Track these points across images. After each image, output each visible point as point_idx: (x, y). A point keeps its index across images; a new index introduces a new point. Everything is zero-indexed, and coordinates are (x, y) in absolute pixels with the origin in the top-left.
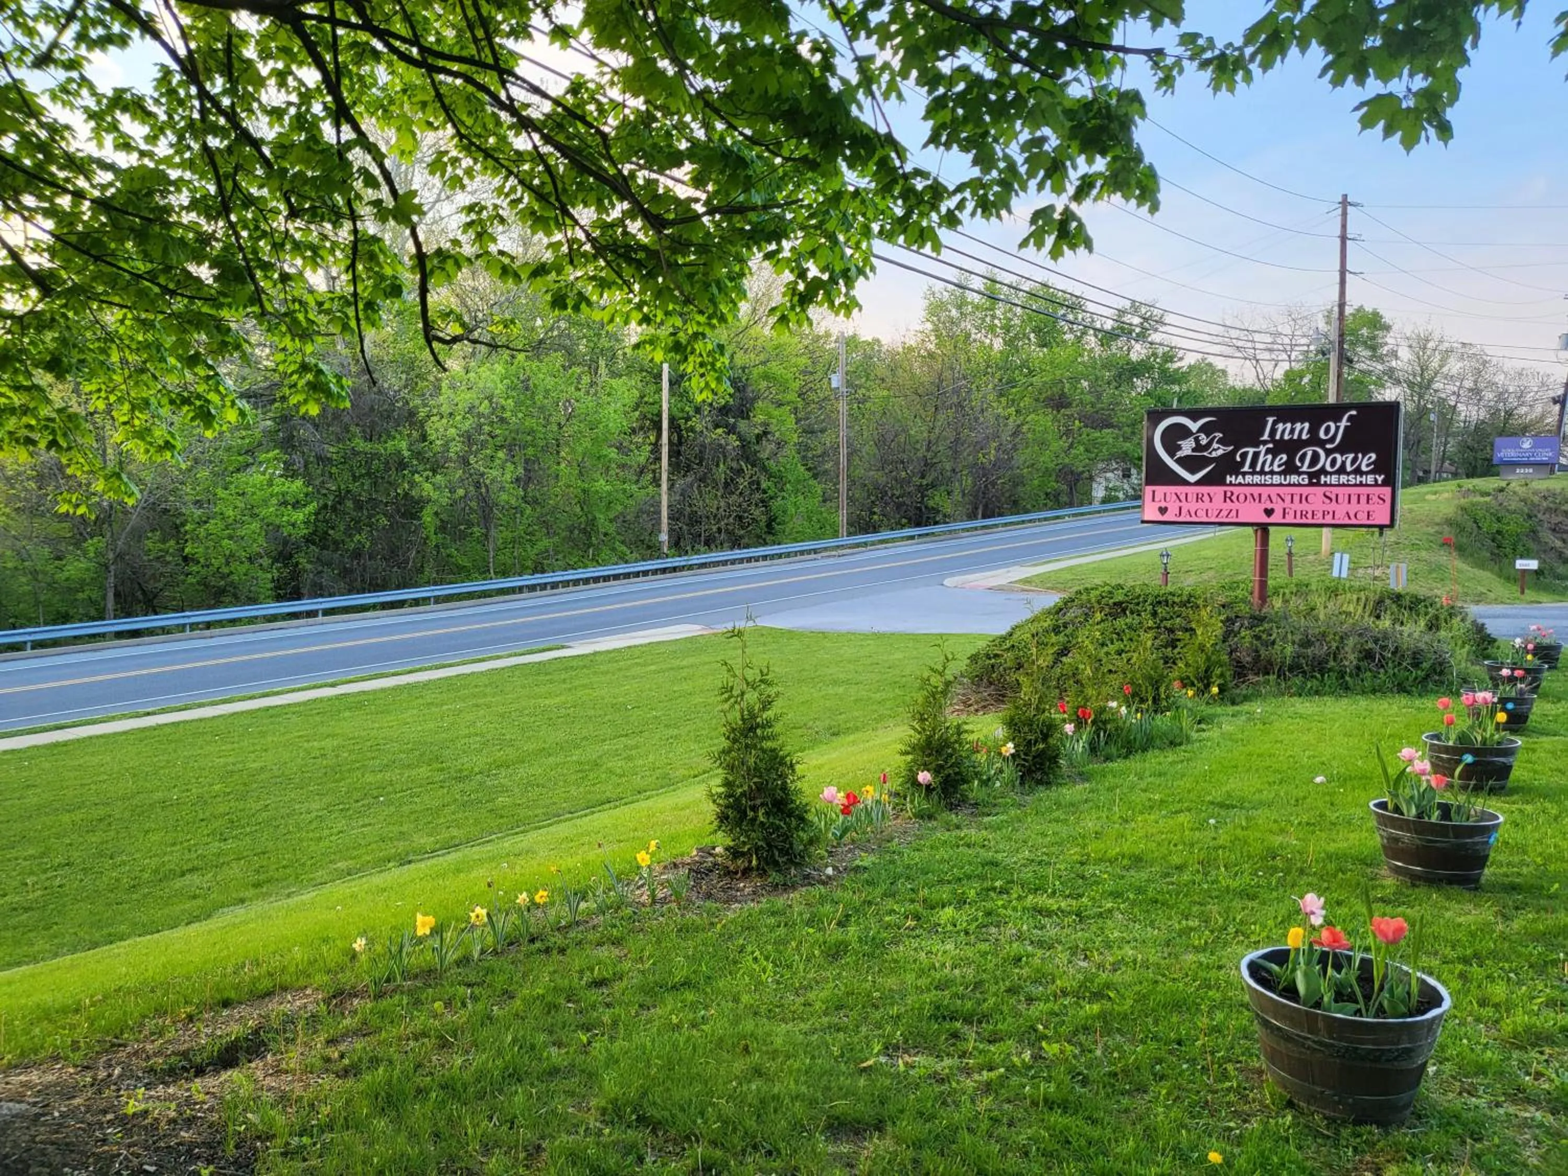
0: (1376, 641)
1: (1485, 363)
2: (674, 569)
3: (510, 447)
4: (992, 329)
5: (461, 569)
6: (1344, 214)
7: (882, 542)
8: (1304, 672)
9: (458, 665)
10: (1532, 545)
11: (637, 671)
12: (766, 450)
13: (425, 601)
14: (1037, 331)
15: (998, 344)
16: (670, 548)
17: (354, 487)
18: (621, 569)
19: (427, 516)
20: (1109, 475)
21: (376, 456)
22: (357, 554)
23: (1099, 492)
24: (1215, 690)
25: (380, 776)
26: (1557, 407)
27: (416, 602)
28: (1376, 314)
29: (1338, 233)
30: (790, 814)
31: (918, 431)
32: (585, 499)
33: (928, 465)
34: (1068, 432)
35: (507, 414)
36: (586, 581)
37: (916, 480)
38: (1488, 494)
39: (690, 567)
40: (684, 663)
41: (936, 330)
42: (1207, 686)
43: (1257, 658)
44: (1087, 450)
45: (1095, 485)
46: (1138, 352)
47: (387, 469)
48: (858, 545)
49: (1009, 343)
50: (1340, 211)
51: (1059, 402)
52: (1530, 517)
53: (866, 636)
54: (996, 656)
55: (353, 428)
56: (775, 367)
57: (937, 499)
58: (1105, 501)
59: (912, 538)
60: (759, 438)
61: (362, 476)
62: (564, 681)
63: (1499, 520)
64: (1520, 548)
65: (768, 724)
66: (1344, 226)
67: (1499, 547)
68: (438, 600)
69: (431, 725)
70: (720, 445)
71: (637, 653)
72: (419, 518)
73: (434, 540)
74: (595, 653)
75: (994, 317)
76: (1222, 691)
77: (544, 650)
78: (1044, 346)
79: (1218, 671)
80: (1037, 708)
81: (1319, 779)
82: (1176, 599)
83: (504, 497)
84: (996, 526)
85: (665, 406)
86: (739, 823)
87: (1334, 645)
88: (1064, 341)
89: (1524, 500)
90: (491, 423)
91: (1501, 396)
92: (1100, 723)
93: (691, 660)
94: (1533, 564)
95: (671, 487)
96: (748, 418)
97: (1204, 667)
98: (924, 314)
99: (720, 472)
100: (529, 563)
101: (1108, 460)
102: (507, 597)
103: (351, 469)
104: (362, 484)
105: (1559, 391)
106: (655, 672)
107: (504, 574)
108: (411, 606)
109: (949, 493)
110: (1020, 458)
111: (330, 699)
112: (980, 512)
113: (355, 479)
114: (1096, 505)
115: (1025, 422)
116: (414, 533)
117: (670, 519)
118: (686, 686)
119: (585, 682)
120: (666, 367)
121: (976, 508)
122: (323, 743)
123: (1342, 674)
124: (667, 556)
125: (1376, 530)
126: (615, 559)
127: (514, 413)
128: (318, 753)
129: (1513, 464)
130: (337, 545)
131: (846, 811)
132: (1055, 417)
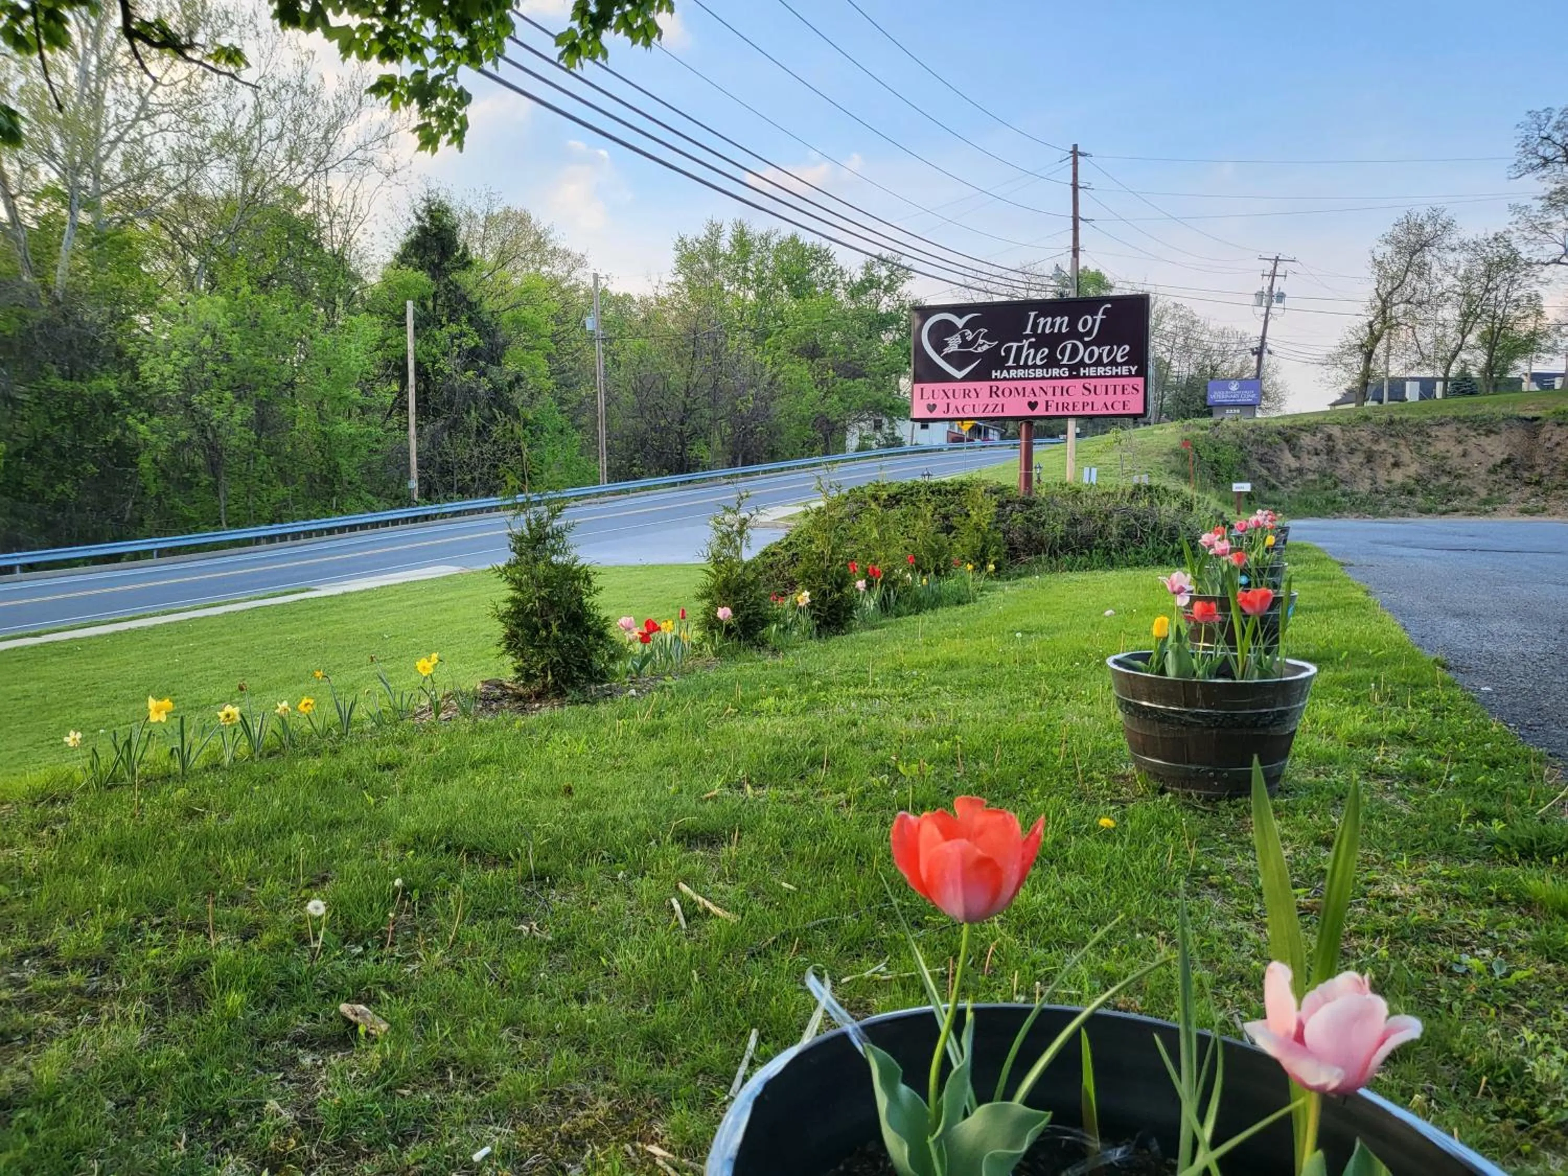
0: (1137, 519)
1: (1194, 322)
2: (426, 518)
3: (240, 389)
4: (744, 280)
5: (187, 520)
6: (1075, 163)
7: (643, 489)
8: (1073, 551)
9: (189, 610)
10: (1243, 473)
11: (393, 606)
12: (518, 397)
13: (147, 554)
14: (789, 282)
15: (751, 295)
16: (420, 495)
17: (53, 431)
18: (369, 518)
19: (144, 462)
20: (862, 424)
21: (81, 396)
22: (60, 506)
23: (853, 442)
24: (991, 567)
25: (99, 712)
26: (1256, 357)
27: (136, 556)
28: (1098, 273)
29: (1071, 181)
30: (588, 631)
31: (677, 378)
32: (326, 443)
33: (688, 412)
34: (823, 382)
35: (234, 351)
36: (330, 531)
37: (676, 426)
38: (1207, 428)
39: (444, 516)
40: (444, 597)
41: (688, 281)
42: (984, 565)
43: (1029, 539)
44: (841, 400)
45: (849, 435)
46: (886, 304)
47: (93, 410)
48: (619, 492)
49: (761, 296)
50: (1071, 161)
51: (812, 352)
52: (1241, 448)
53: (635, 568)
54: (774, 554)
55: (48, 366)
56: (527, 312)
57: (698, 450)
58: (859, 450)
59: (674, 484)
60: (511, 386)
61: (62, 419)
62: (312, 619)
63: (1216, 450)
64: (1234, 476)
65: (559, 534)
66: (1075, 175)
67: (1216, 475)
68: (161, 553)
69: (160, 663)
70: (470, 390)
71: (391, 592)
72: (135, 465)
73: (153, 490)
74: (345, 594)
75: (746, 269)
76: (998, 569)
77: (287, 594)
78: (797, 297)
79: (994, 549)
80: (831, 560)
81: (1108, 613)
82: (949, 488)
83: (235, 441)
84: (756, 473)
85: (410, 346)
86: (530, 642)
87: (1100, 524)
88: (816, 293)
89: (1236, 433)
90: (216, 362)
91: (1207, 353)
92: (889, 583)
93: (451, 595)
94: (1246, 487)
95: (419, 435)
96: (499, 364)
97: (980, 545)
98: (675, 265)
99: (473, 419)
100: (266, 514)
101: (860, 411)
102: (242, 549)
103: (48, 412)
104: (63, 429)
105: (1257, 344)
106: (411, 606)
107: (237, 525)
108: (129, 560)
109: (708, 444)
110: (779, 407)
111: (34, 647)
112: (740, 461)
113: (54, 422)
114: (850, 453)
115: (780, 372)
116: (130, 481)
117: (420, 466)
118: (446, 616)
119: (335, 618)
120: (410, 304)
121: (736, 458)
122: (26, 686)
123: (1107, 551)
124: (418, 504)
125: (1131, 420)
126: (362, 508)
127: (241, 349)
128: (20, 695)
129: (1223, 406)
130: (36, 497)
131: (645, 639)
132: (810, 368)
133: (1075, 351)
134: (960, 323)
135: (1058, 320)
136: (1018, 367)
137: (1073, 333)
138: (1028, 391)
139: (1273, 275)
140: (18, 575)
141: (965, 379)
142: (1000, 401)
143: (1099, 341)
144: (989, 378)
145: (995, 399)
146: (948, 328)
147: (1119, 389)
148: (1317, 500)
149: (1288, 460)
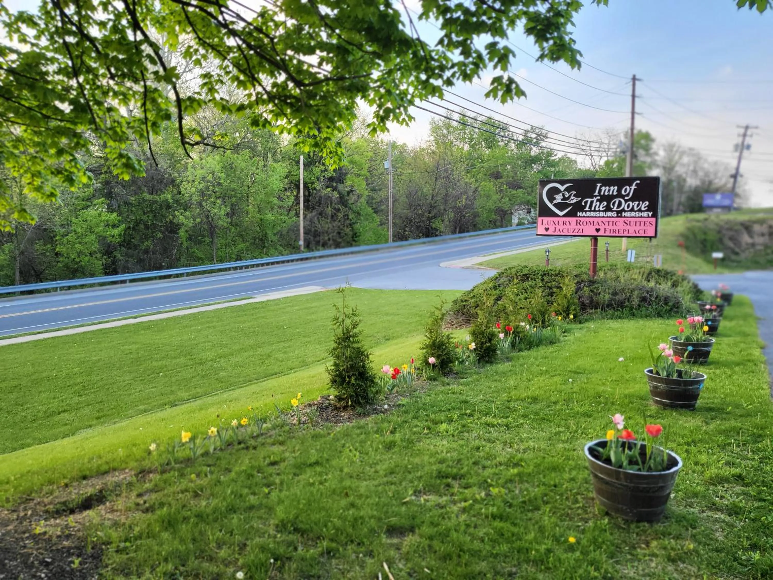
0: (648, 292)
1: (699, 158)
2: (307, 259)
3: (224, 197)
4: (463, 139)
5: (200, 259)
6: (634, 85)
7: (410, 245)
8: (614, 308)
9: (199, 307)
10: (720, 246)
11: (289, 309)
12: (352, 199)
13: (181, 275)
14: (486, 140)
15: (467, 147)
16: (305, 248)
17: (144, 218)
18: (281, 258)
19: (182, 232)
20: (520, 212)
21: (156, 202)
22: (146, 252)
23: (515, 220)
24: (572, 317)
25: (160, 363)
26: (733, 179)
27: (177, 276)
28: (648, 133)
30: (367, 379)
31: (427, 190)
32: (262, 224)
33: (432, 207)
34: (501, 191)
35: (222, 181)
36: (263, 265)
37: (426, 214)
38: (700, 221)
39: (315, 258)
40: (313, 305)
41: (436, 140)
42: (568, 315)
43: (592, 301)
44: (510, 200)
45: (513, 217)
46: (535, 151)
47: (161, 208)
48: (398, 247)
49: (472, 146)
50: (631, 83)
51: (497, 176)
52: (719, 232)
53: (402, 292)
54: (466, 301)
55: (143, 188)
56: (356, 157)
57: (437, 224)
58: (518, 225)
59: (425, 243)
60: (349, 193)
61: (148, 212)
62: (252, 315)
63: (705, 234)
64: (715, 248)
65: (355, 335)
66: (634, 91)
67: (704, 248)
68: (188, 274)
69: (185, 337)
70: (329, 197)
71: (289, 300)
72: (178, 234)
73: (185, 245)
74: (268, 301)
75: (464, 133)
76: (575, 317)
77: (242, 300)
78: (489, 148)
79: (573, 308)
80: (486, 326)
81: (621, 359)
82: (553, 273)
83: (221, 222)
84: (465, 237)
85: (302, 177)
86: (342, 384)
87: (628, 294)
88: (499, 146)
89: (717, 224)
90: (214, 185)
91: (707, 174)
92: (516, 333)
93: (316, 304)
94: (720, 255)
95: (305, 218)
96: (343, 183)
97: (566, 306)
98: (430, 132)
99: (329, 210)
100: (234, 256)
101: (520, 205)
102: (223, 273)
103: (142, 209)
104: (148, 216)
105: (733, 172)
106: (298, 310)
107: (221, 261)
108: (174, 277)
109: (443, 221)
110: (477, 203)
111: (134, 325)
112: (458, 230)
113: (144, 213)
114: (514, 227)
115: (479, 186)
116: (175, 241)
117: (305, 233)
118: (314, 317)
119: (263, 315)
120: (302, 157)
121: (456, 228)
122: (131, 347)
123: (631, 309)
124: (303, 252)
125: (648, 239)
126: (277, 254)
127: (225, 181)
128: (128, 352)
129: (711, 207)
130: (136, 247)
131: (394, 377)
132: (495, 183)
133: (620, 204)
134: (562, 188)
135: (612, 188)
136: (591, 211)
137: (619, 195)
138: (595, 223)
139: (745, 135)
140: (128, 284)
141: (564, 216)
142: (582, 227)
143: (633, 199)
144: (576, 216)
145: (579, 226)
146: (556, 191)
147: (642, 224)
148: (762, 260)
149: (746, 239)
